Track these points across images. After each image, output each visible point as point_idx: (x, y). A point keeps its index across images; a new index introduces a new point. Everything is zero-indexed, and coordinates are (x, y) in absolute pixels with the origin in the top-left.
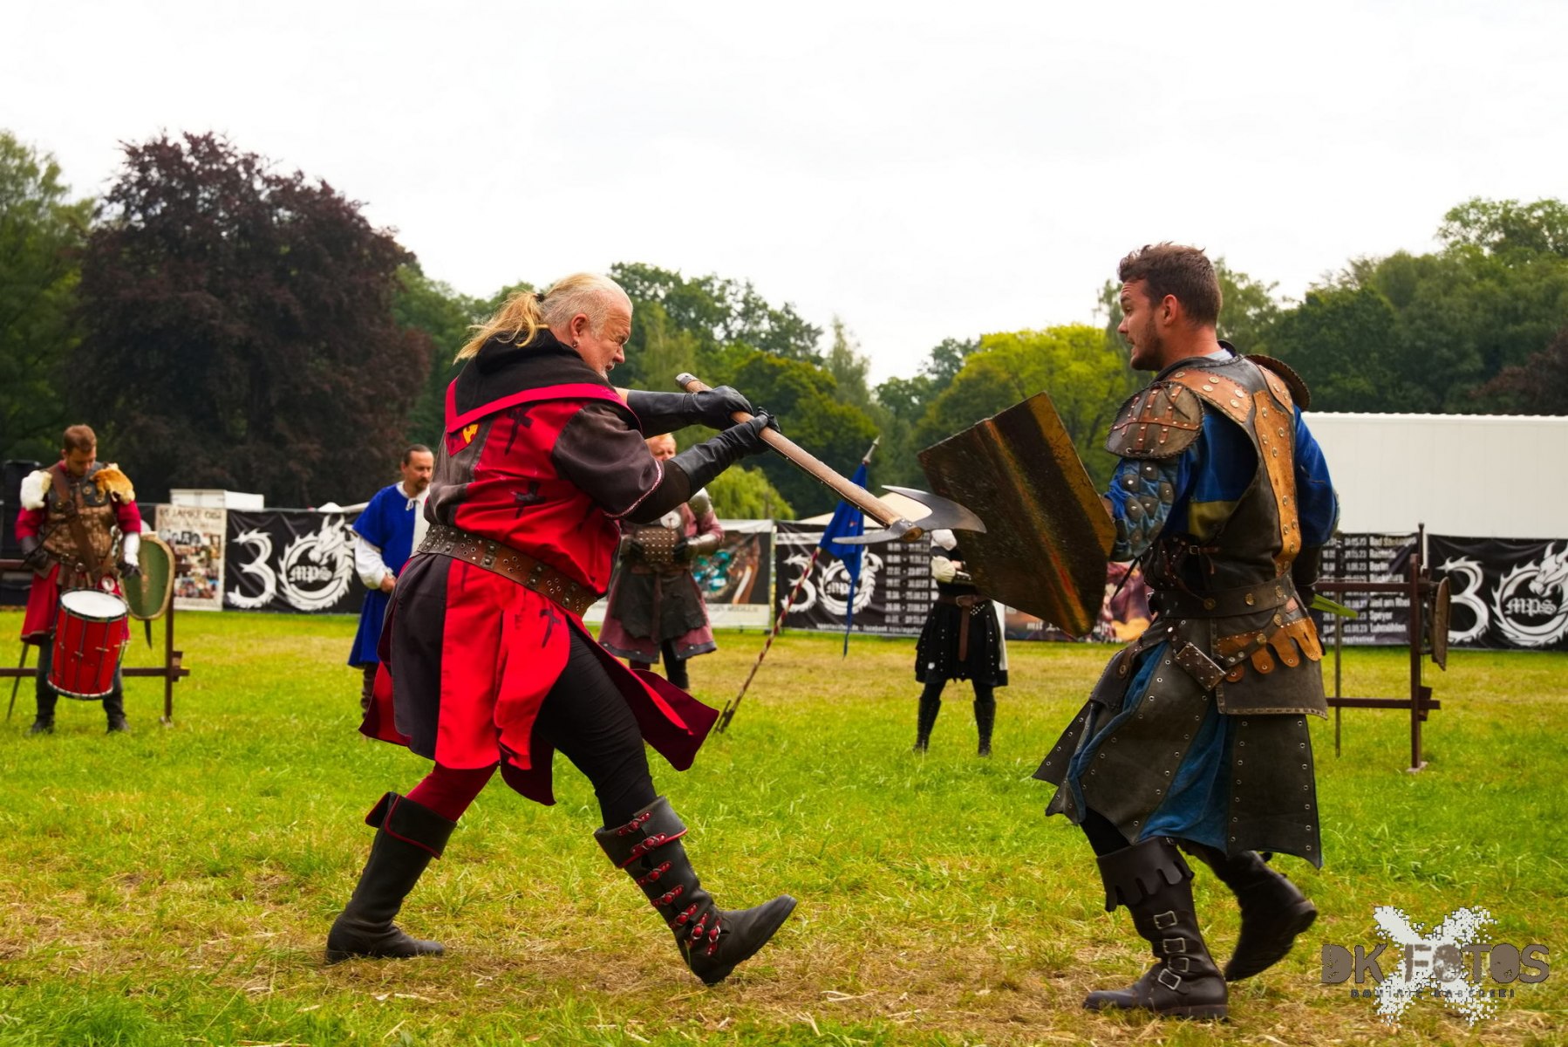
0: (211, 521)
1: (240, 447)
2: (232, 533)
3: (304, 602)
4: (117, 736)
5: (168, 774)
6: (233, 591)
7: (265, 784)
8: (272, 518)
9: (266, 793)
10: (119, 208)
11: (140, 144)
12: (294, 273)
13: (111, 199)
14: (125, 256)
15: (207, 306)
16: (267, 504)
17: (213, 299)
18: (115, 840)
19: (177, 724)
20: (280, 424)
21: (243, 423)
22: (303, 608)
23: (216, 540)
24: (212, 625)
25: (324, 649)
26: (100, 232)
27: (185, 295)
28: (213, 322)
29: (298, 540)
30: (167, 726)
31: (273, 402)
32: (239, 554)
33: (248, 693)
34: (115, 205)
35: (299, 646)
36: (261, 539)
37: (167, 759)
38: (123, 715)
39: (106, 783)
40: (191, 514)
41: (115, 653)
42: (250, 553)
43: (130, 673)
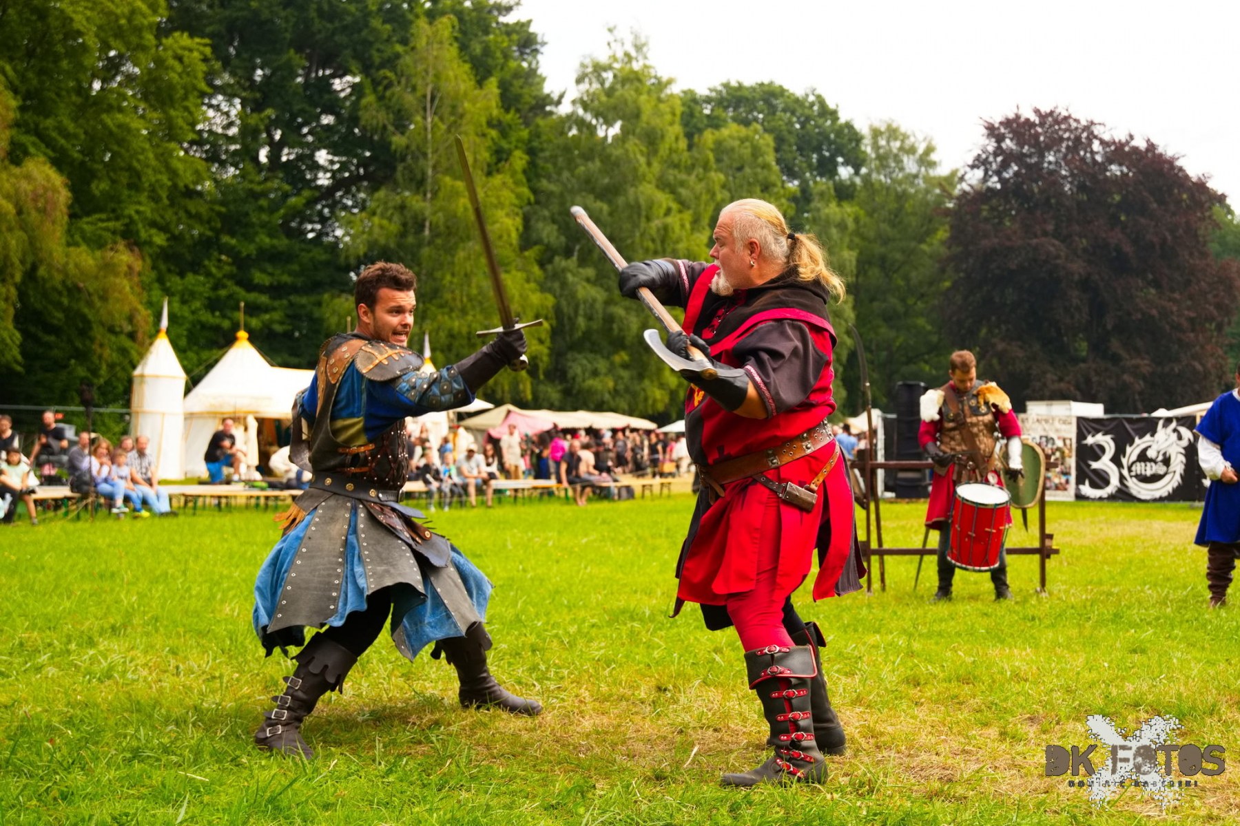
0: (1064, 427)
1: (1082, 365)
2: (1081, 436)
3: (1143, 492)
4: (1005, 603)
5: (1050, 635)
6: (1083, 483)
7: (1133, 643)
8: (1114, 423)
9: (1135, 651)
10: (979, 173)
11: (996, 120)
12: (1123, 218)
13: (973, 167)
14: (985, 214)
15: (1052, 249)
16: (1106, 412)
17: (1057, 242)
18: (1017, 688)
19: (1050, 594)
20: (1115, 345)
21: (1084, 345)
22: (1143, 497)
23: (1068, 442)
24: (1067, 512)
25: (1164, 532)
26: (965, 193)
27: (1035, 241)
28: (1059, 261)
29: (1137, 441)
30: (1043, 595)
31: (1109, 327)
32: (1087, 454)
33: (1106, 568)
34: (976, 170)
35: (1142, 530)
36: (1106, 440)
37: (1047, 622)
38: (1007, 586)
39: (1002, 642)
40: (1046, 421)
41: (1000, 534)
42: (1096, 452)
43: (1011, 551)
